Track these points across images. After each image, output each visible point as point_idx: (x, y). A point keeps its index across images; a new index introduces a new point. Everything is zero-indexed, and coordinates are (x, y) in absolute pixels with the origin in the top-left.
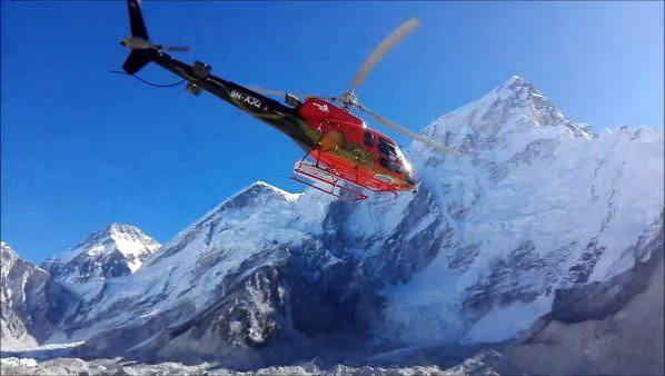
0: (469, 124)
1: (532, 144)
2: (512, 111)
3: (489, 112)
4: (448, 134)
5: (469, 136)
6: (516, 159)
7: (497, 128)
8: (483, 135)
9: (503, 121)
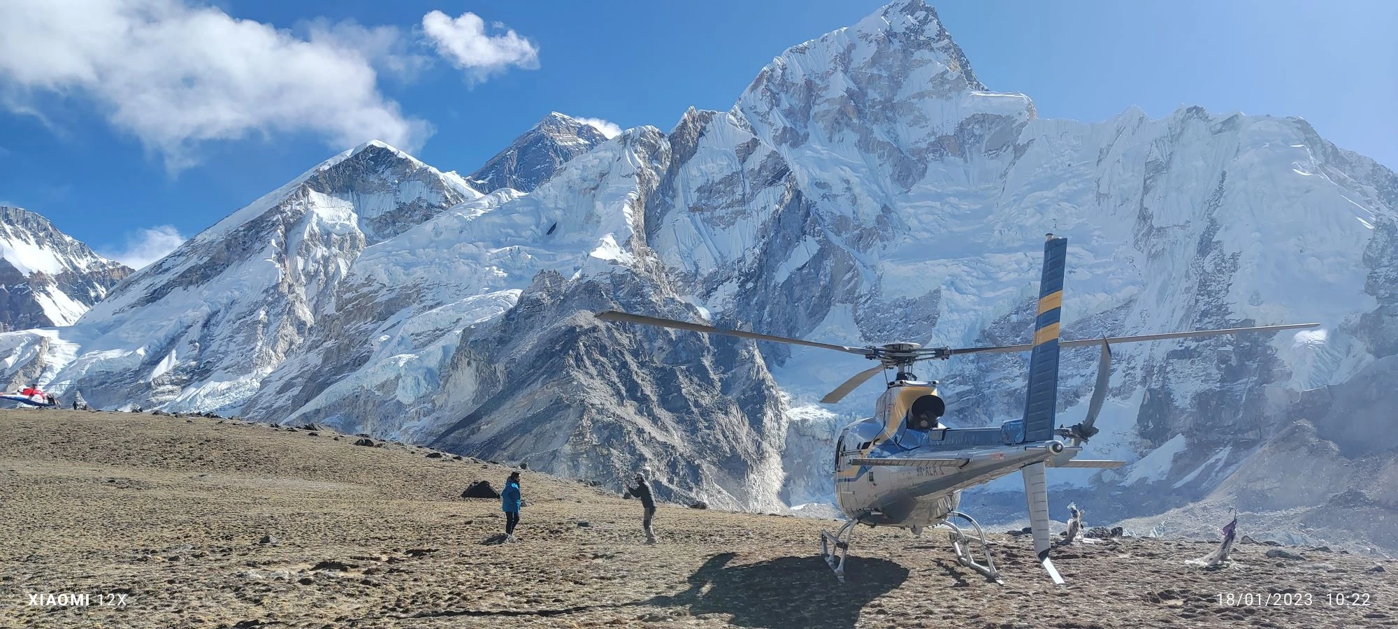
0: (845, 71)
1: (968, 121)
2: (918, 55)
3: (879, 52)
4: (809, 85)
5: (851, 94)
6: (939, 146)
7: (896, 84)
8: (873, 94)
9: (905, 70)
